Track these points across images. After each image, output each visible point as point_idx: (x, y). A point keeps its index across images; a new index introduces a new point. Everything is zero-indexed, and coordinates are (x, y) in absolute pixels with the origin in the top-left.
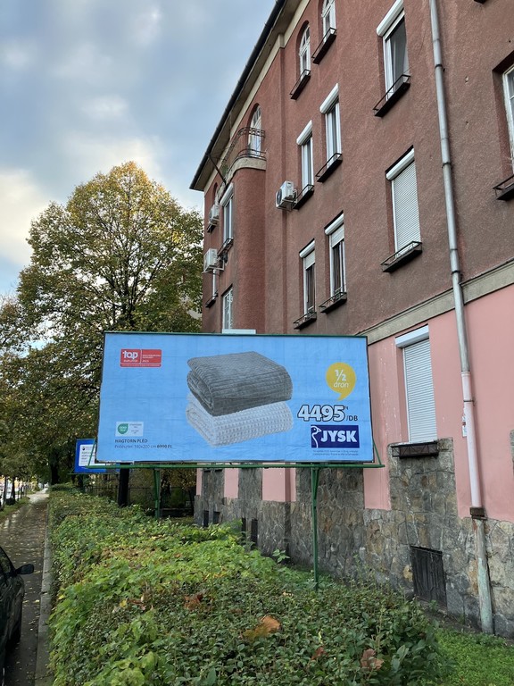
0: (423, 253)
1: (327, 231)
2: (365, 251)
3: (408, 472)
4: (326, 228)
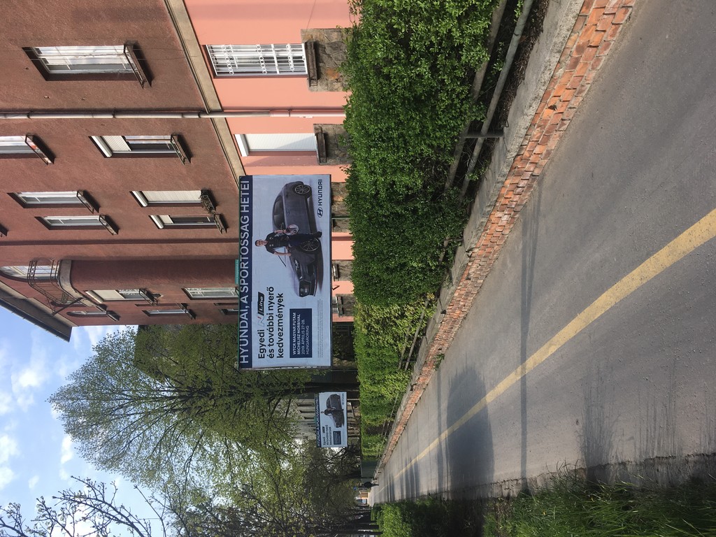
0: (180, 134)
1: (144, 204)
2: (169, 175)
3: (336, 152)
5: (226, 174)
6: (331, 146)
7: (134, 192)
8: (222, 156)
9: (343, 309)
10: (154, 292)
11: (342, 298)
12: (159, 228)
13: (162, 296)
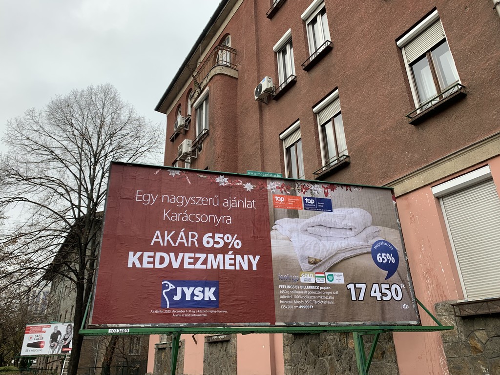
0: (468, 96)
1: (316, 109)
2: (374, 113)
4: (314, 107)
7: (337, 91)
10: (204, 145)
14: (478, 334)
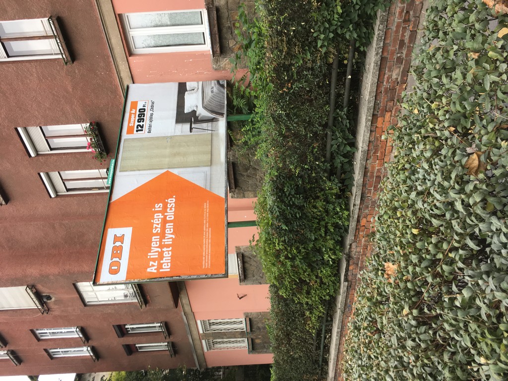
0: (60, 15)
1: (33, 155)
2: (54, 95)
4: (30, 156)
5: (114, 92)
6: (224, 30)
7: (19, 129)
8: (108, 57)
9: (252, 340)
10: (45, 291)
11: (250, 320)
12: (50, 197)
13: (53, 299)
14: (231, 45)
